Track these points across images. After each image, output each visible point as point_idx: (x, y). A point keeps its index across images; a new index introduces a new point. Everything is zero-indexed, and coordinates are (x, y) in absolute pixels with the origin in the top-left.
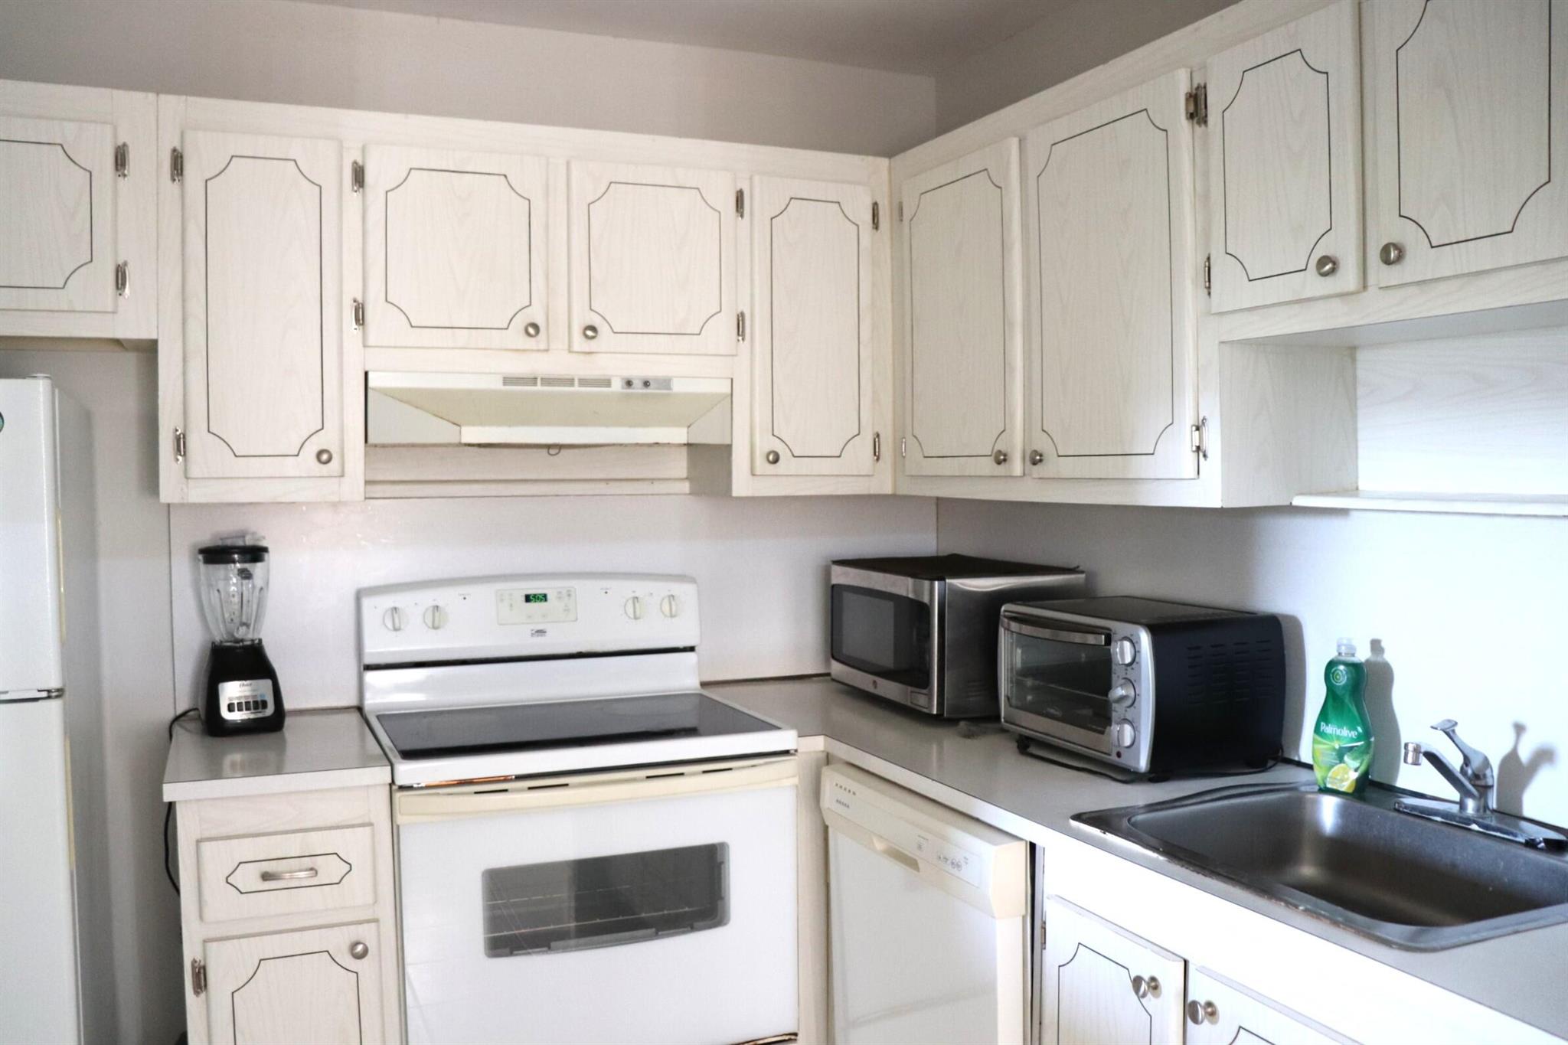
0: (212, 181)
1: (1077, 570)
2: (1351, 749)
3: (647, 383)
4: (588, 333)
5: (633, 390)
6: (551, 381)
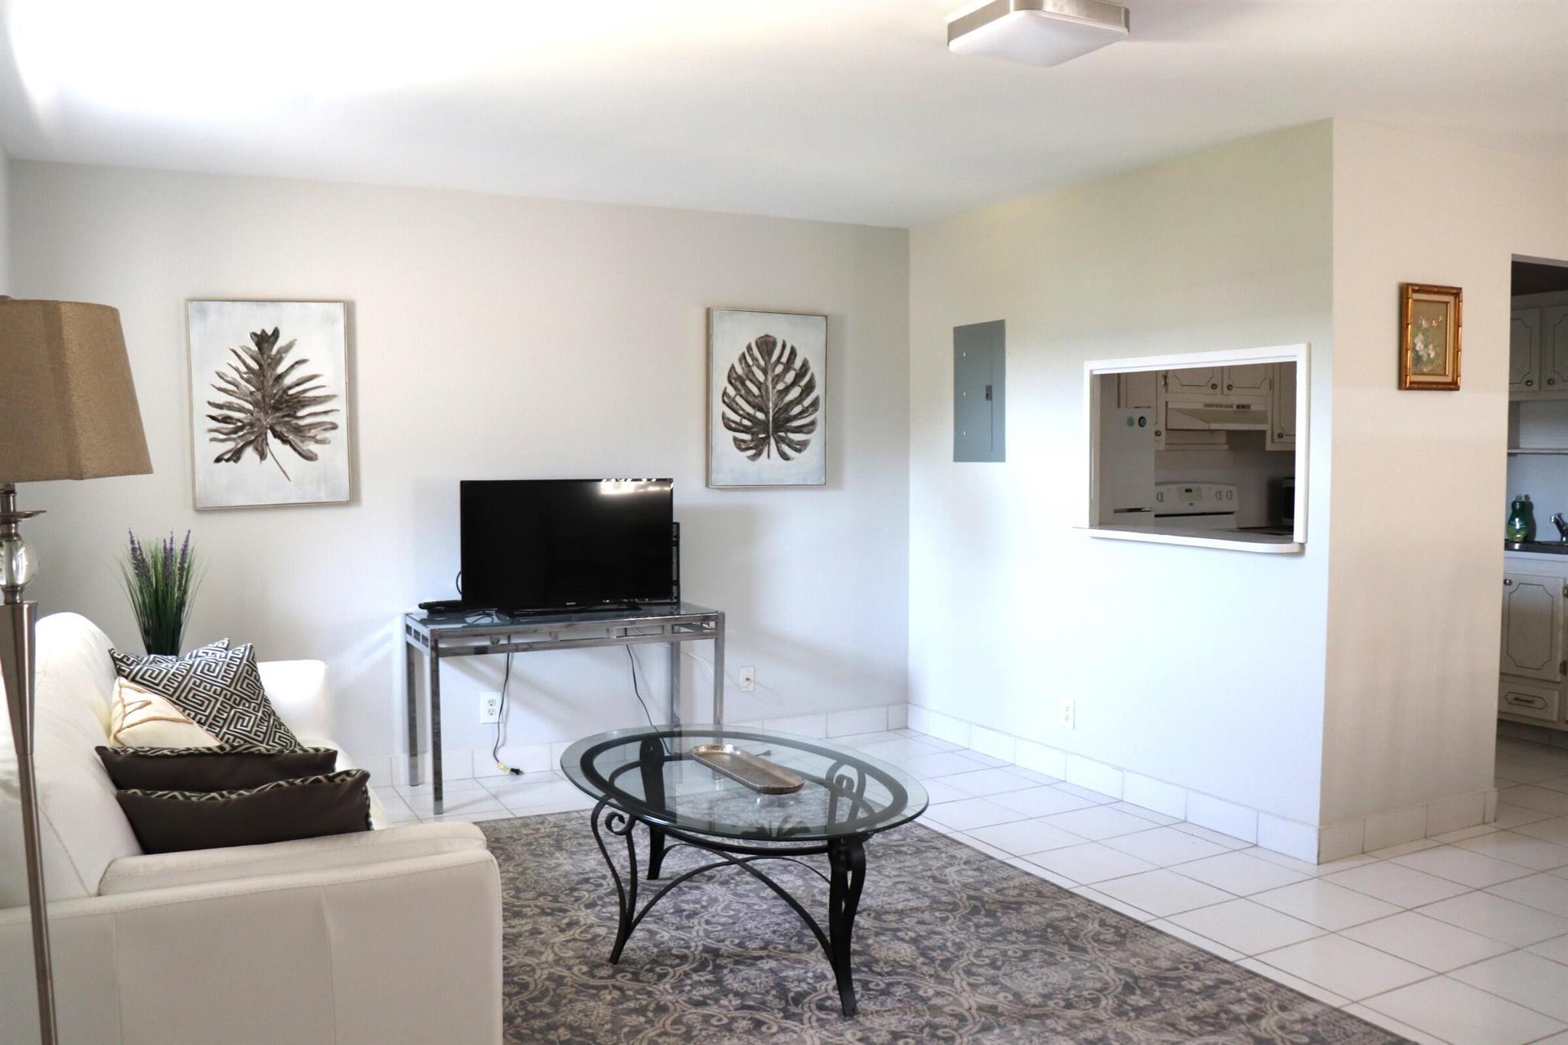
2: (1521, 528)
3: (1243, 407)
4: (1230, 387)
5: (1239, 410)
6: (1217, 406)
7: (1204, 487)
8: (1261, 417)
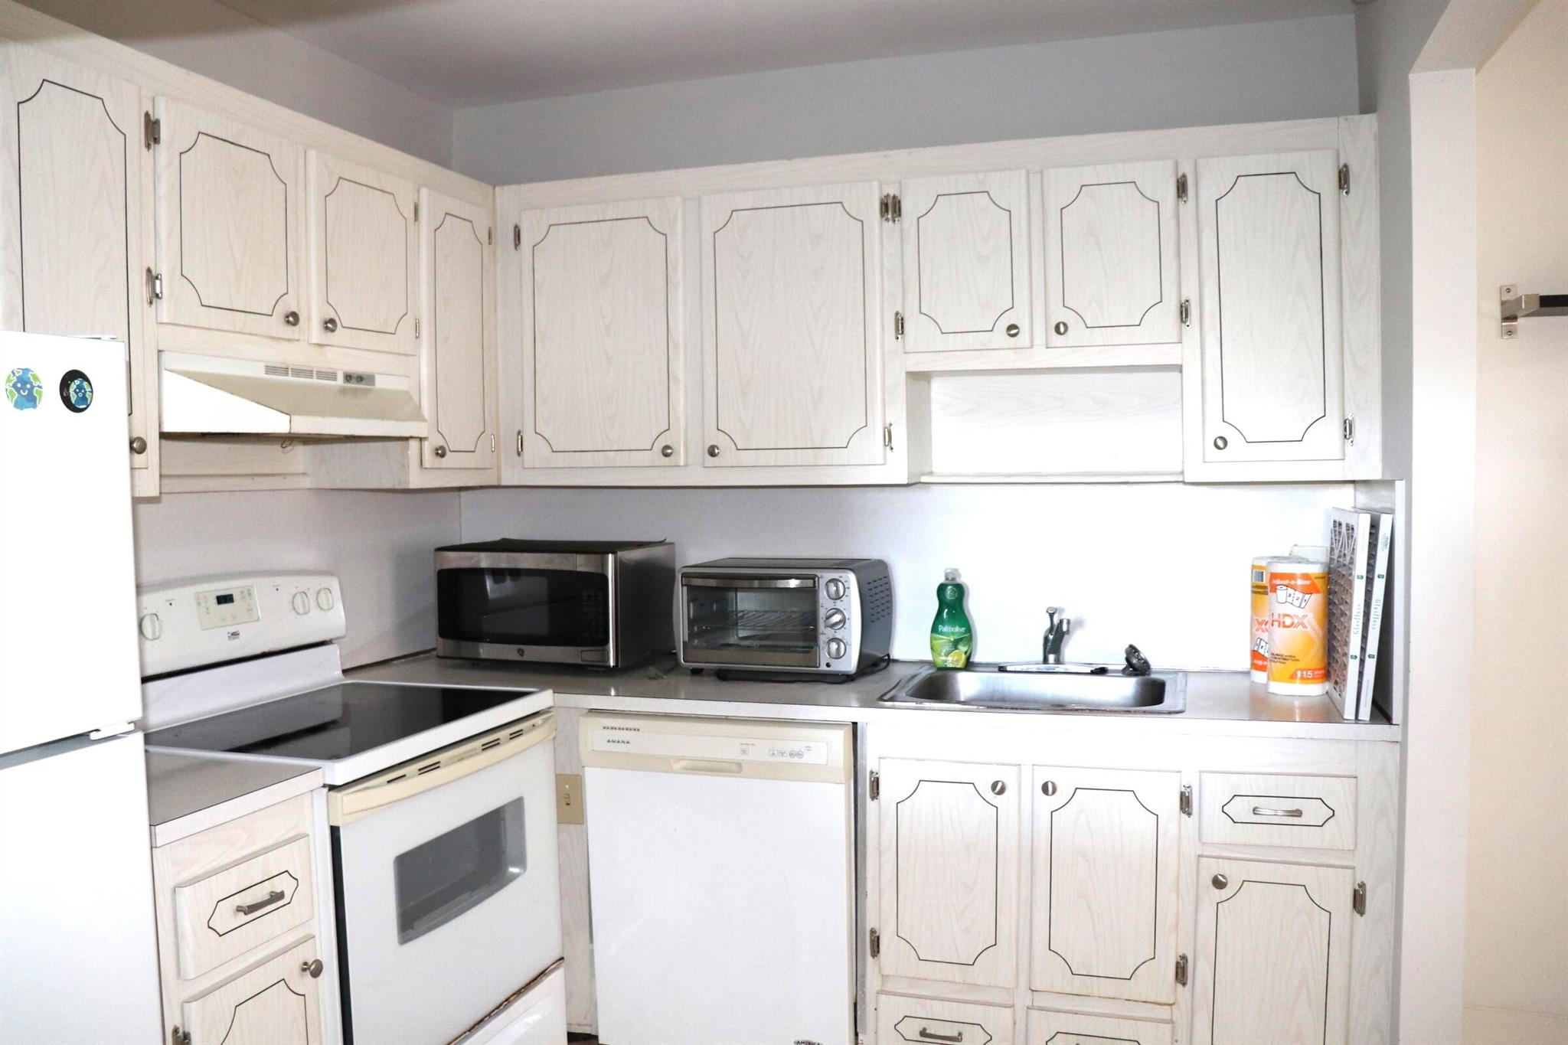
0: (24, 104)
1: (666, 542)
2: (961, 639)
3: (360, 379)
4: (330, 325)
5: (349, 385)
6: (298, 372)
7: (260, 587)
8: (401, 405)
